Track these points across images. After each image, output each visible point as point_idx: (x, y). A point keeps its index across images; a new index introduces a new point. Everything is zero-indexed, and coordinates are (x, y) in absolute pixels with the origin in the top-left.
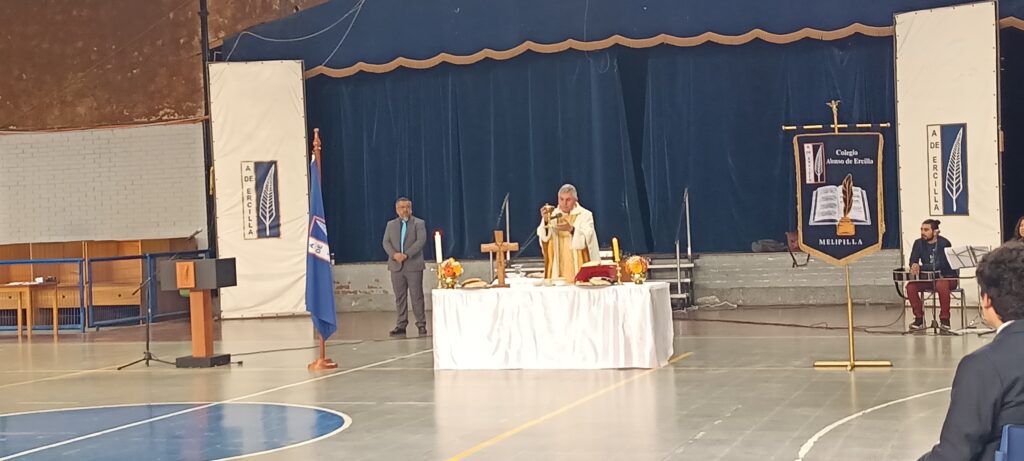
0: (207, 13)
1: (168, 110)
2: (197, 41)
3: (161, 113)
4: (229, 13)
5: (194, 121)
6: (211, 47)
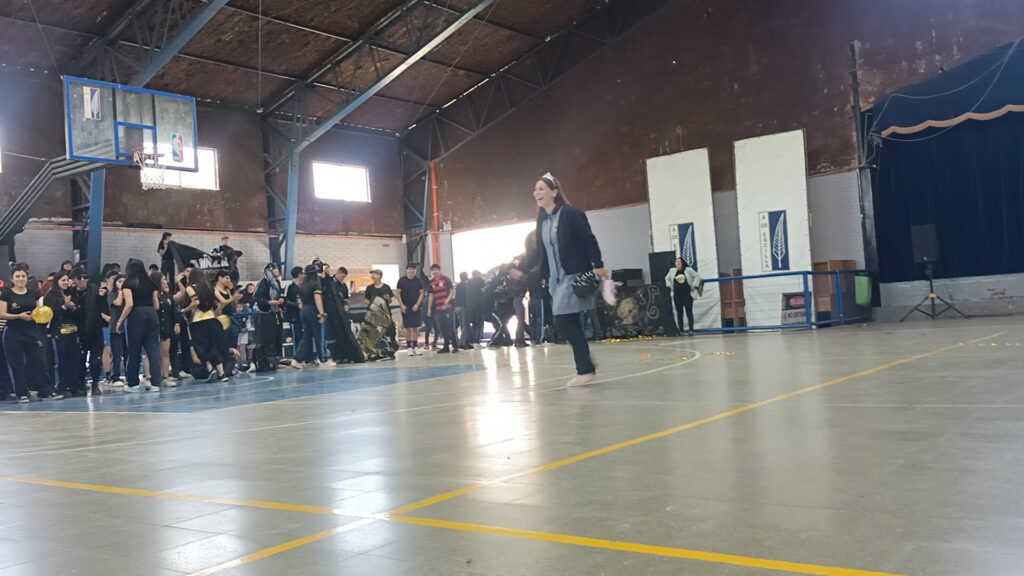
0: (858, 84)
1: (825, 165)
2: (849, 108)
3: (819, 167)
4: (877, 82)
5: (849, 170)
6: (862, 111)
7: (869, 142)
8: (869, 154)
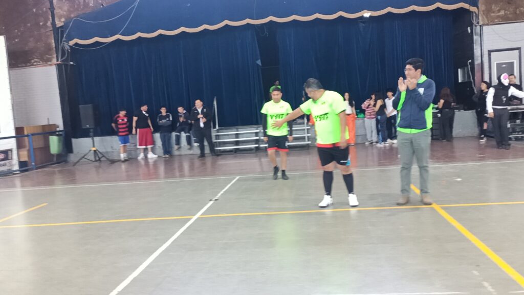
0: (54, 9)
1: (36, 60)
2: (49, 24)
3: (33, 61)
4: (66, 8)
5: (51, 65)
6: (57, 26)
7: (62, 47)
8: (63, 56)
